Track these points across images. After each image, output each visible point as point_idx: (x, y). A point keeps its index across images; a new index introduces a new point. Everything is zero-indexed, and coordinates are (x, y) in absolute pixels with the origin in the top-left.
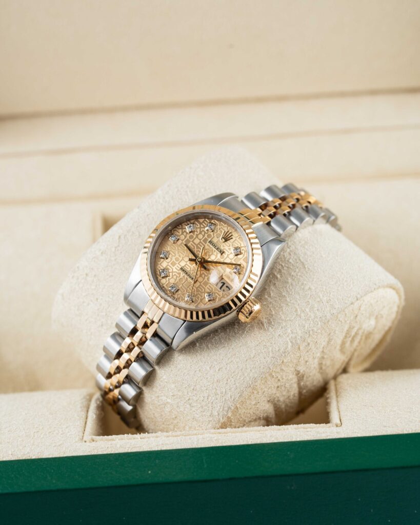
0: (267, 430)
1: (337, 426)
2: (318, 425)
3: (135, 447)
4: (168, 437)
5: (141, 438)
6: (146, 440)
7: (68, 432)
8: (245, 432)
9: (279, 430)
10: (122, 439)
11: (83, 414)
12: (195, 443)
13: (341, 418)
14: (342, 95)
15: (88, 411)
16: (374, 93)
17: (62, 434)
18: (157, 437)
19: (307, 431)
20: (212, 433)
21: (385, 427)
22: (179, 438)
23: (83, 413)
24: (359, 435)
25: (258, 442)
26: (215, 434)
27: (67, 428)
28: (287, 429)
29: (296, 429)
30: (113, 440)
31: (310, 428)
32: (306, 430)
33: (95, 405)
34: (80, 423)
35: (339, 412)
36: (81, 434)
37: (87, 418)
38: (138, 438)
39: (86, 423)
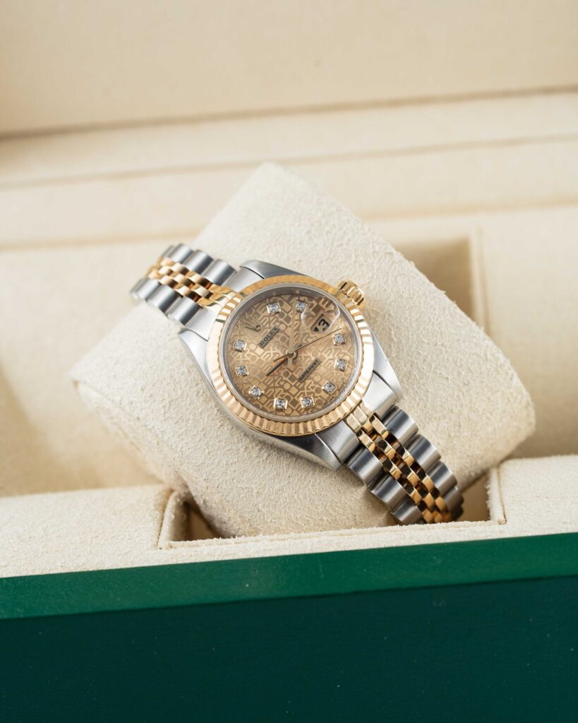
0: (405, 530)
1: (500, 524)
2: (474, 523)
3: (227, 555)
4: (272, 540)
5: (235, 543)
6: (241, 545)
7: (138, 537)
8: (376, 533)
9: (422, 529)
10: (210, 545)
11: (158, 514)
12: (309, 548)
13: (506, 514)
14: (507, 94)
15: (164, 511)
16: (548, 91)
17: (129, 539)
18: (257, 541)
19: (461, 531)
20: (332, 536)
21: (565, 523)
22: (286, 542)
23: (158, 512)
24: (530, 534)
25: (394, 545)
26: (336, 535)
27: (136, 531)
28: (433, 528)
29: (444, 528)
30: (198, 546)
31: (464, 526)
32: (457, 529)
33: (174, 503)
34: (153, 525)
35: (503, 506)
36: (155, 539)
37: (163, 519)
38: (229, 543)
39: (161, 526)
